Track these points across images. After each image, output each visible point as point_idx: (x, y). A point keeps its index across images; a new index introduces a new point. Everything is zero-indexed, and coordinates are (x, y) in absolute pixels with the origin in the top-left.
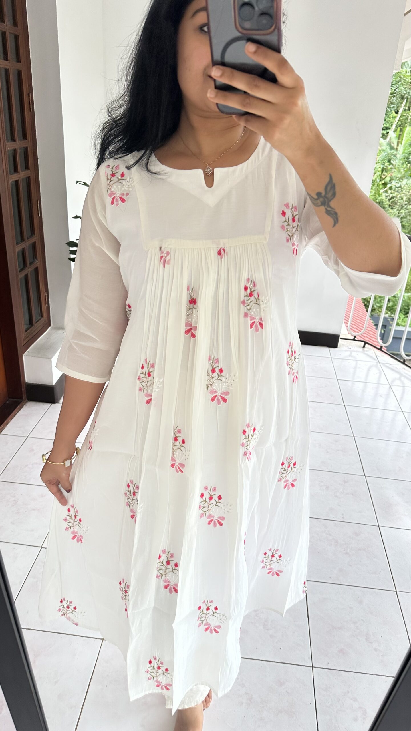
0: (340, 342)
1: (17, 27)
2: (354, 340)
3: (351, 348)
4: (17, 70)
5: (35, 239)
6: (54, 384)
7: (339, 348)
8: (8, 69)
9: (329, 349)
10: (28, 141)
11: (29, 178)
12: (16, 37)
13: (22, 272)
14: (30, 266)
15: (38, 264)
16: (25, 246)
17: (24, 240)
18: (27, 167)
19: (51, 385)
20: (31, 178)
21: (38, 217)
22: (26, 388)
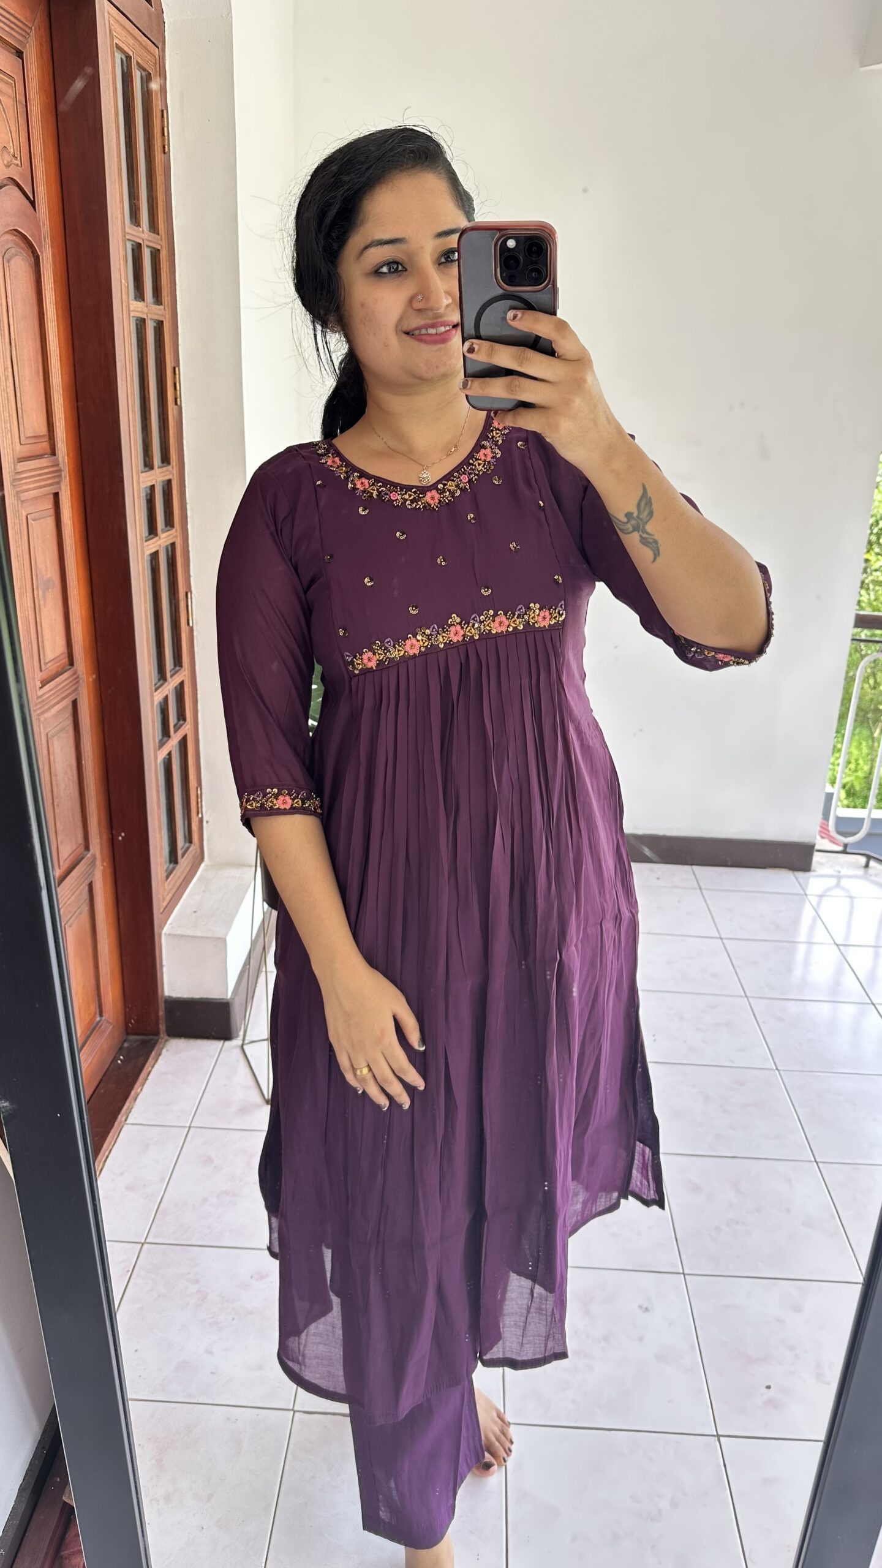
0: (817, 857)
1: (158, 234)
2: (844, 852)
3: (840, 869)
4: (157, 320)
5: (183, 675)
6: (229, 996)
7: (814, 871)
8: (143, 320)
9: (794, 875)
10: (173, 468)
11: (173, 545)
12: (155, 254)
13: (161, 749)
14: (175, 732)
15: (188, 727)
16: (167, 693)
17: (165, 680)
18: (169, 523)
19: (223, 999)
20: (176, 544)
21: (187, 628)
22: (166, 1008)
